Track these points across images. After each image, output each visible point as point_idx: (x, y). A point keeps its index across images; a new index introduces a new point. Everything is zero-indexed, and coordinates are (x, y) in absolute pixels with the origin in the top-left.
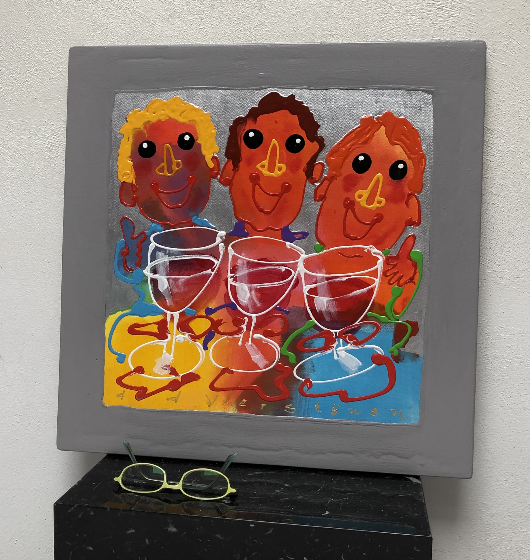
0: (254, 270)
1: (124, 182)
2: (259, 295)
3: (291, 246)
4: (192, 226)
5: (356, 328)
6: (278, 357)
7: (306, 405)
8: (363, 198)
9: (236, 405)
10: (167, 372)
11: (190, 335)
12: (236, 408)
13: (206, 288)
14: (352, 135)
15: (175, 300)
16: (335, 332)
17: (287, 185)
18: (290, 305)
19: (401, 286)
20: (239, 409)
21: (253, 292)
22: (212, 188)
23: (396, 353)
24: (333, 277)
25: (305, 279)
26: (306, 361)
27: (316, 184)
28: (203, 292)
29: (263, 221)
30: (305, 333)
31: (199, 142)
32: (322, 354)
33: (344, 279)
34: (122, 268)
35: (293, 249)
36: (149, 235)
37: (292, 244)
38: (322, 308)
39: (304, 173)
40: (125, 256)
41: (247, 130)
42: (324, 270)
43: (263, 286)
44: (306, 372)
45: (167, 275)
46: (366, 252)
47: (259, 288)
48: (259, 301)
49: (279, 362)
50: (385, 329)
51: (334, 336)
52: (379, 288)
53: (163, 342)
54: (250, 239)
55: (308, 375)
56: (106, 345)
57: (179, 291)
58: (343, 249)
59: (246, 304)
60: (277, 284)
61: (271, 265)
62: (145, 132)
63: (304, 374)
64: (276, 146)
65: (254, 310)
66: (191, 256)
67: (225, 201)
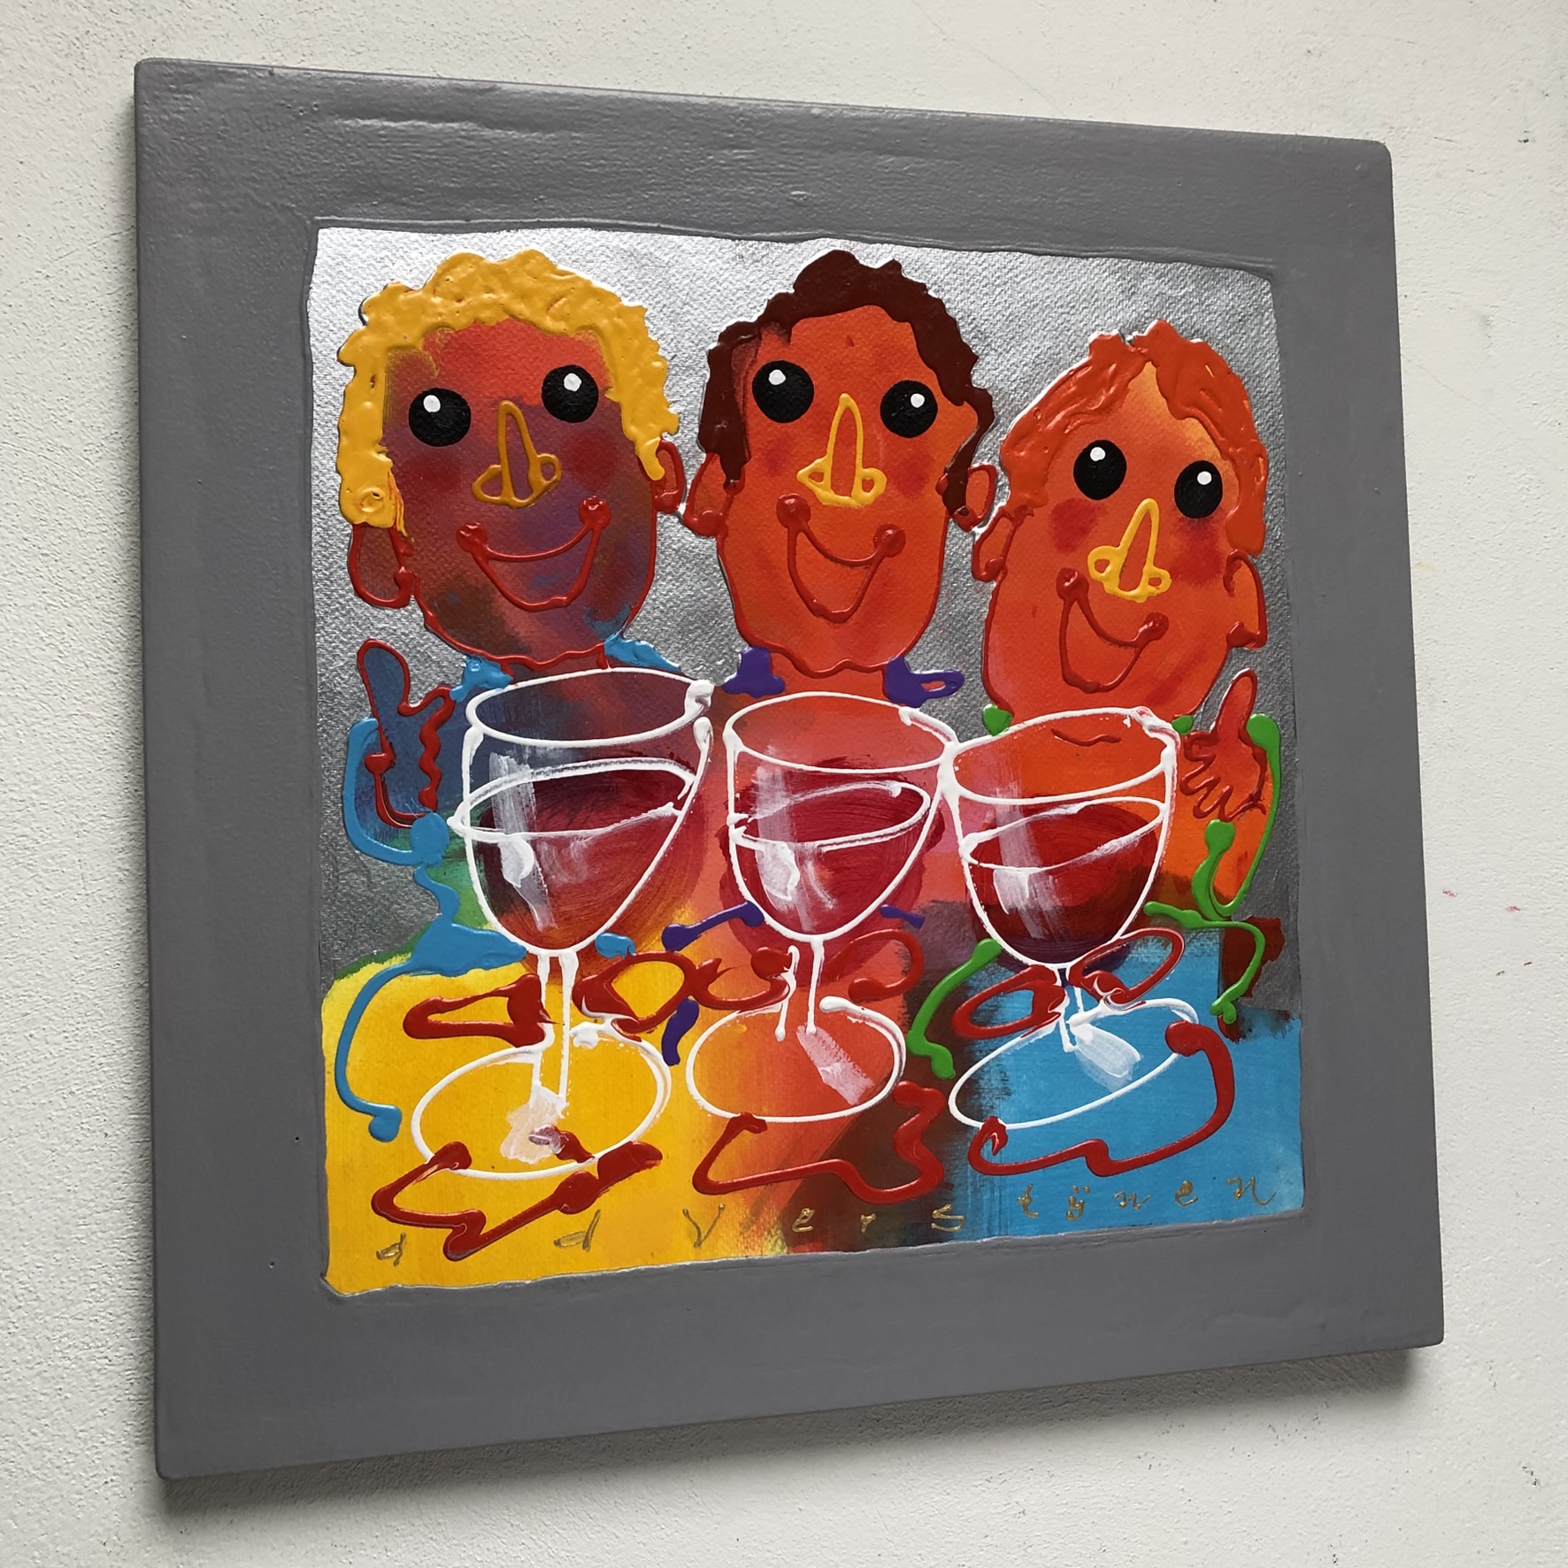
0: (809, 797)
1: (365, 525)
2: (827, 874)
3: (914, 719)
4: (606, 668)
5: (1118, 951)
6: (901, 1061)
7: (992, 1199)
8: (1108, 569)
9: (783, 1231)
10: (549, 1151)
11: (619, 1022)
12: (783, 1241)
13: (661, 864)
14: (1069, 388)
15: (563, 909)
16: (1059, 970)
17: (890, 532)
18: (923, 901)
19: (1231, 820)
20: (794, 1240)
21: (810, 867)
22: (662, 544)
23: (1230, 1014)
24: (1041, 804)
25: (961, 815)
26: (983, 1066)
27: (975, 529)
28: (653, 876)
29: (825, 646)
30: (975, 980)
31: (611, 395)
32: (1029, 1039)
33: (1074, 809)
34: (372, 814)
35: (920, 726)
36: (461, 699)
37: (916, 712)
38: (1019, 902)
39: (940, 497)
40: (381, 775)
41: (762, 363)
42: (1013, 786)
43: (838, 844)
44: (985, 1098)
45: (531, 829)
46: (1129, 725)
47: (828, 852)
48: (830, 893)
49: (902, 1079)
50: (1196, 947)
51: (1059, 983)
52: (1172, 829)
53: (529, 1052)
54: (790, 701)
55: (992, 1107)
56: (327, 1084)
57: (574, 880)
58: (1064, 719)
59: (791, 906)
60: (882, 837)
61: (860, 781)
62: (431, 358)
63: (981, 1105)
64: (852, 414)
65: (816, 923)
66: (606, 764)
67: (705, 584)
